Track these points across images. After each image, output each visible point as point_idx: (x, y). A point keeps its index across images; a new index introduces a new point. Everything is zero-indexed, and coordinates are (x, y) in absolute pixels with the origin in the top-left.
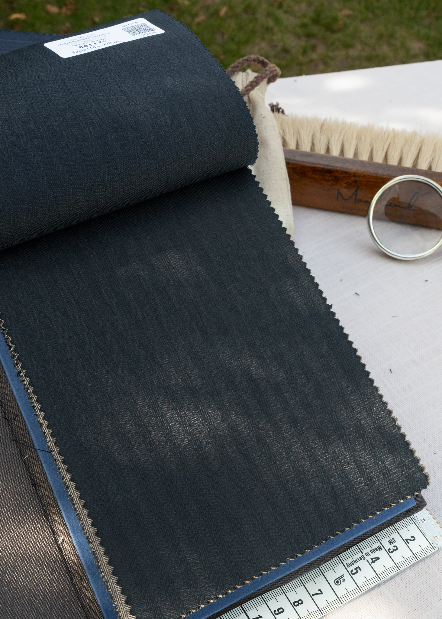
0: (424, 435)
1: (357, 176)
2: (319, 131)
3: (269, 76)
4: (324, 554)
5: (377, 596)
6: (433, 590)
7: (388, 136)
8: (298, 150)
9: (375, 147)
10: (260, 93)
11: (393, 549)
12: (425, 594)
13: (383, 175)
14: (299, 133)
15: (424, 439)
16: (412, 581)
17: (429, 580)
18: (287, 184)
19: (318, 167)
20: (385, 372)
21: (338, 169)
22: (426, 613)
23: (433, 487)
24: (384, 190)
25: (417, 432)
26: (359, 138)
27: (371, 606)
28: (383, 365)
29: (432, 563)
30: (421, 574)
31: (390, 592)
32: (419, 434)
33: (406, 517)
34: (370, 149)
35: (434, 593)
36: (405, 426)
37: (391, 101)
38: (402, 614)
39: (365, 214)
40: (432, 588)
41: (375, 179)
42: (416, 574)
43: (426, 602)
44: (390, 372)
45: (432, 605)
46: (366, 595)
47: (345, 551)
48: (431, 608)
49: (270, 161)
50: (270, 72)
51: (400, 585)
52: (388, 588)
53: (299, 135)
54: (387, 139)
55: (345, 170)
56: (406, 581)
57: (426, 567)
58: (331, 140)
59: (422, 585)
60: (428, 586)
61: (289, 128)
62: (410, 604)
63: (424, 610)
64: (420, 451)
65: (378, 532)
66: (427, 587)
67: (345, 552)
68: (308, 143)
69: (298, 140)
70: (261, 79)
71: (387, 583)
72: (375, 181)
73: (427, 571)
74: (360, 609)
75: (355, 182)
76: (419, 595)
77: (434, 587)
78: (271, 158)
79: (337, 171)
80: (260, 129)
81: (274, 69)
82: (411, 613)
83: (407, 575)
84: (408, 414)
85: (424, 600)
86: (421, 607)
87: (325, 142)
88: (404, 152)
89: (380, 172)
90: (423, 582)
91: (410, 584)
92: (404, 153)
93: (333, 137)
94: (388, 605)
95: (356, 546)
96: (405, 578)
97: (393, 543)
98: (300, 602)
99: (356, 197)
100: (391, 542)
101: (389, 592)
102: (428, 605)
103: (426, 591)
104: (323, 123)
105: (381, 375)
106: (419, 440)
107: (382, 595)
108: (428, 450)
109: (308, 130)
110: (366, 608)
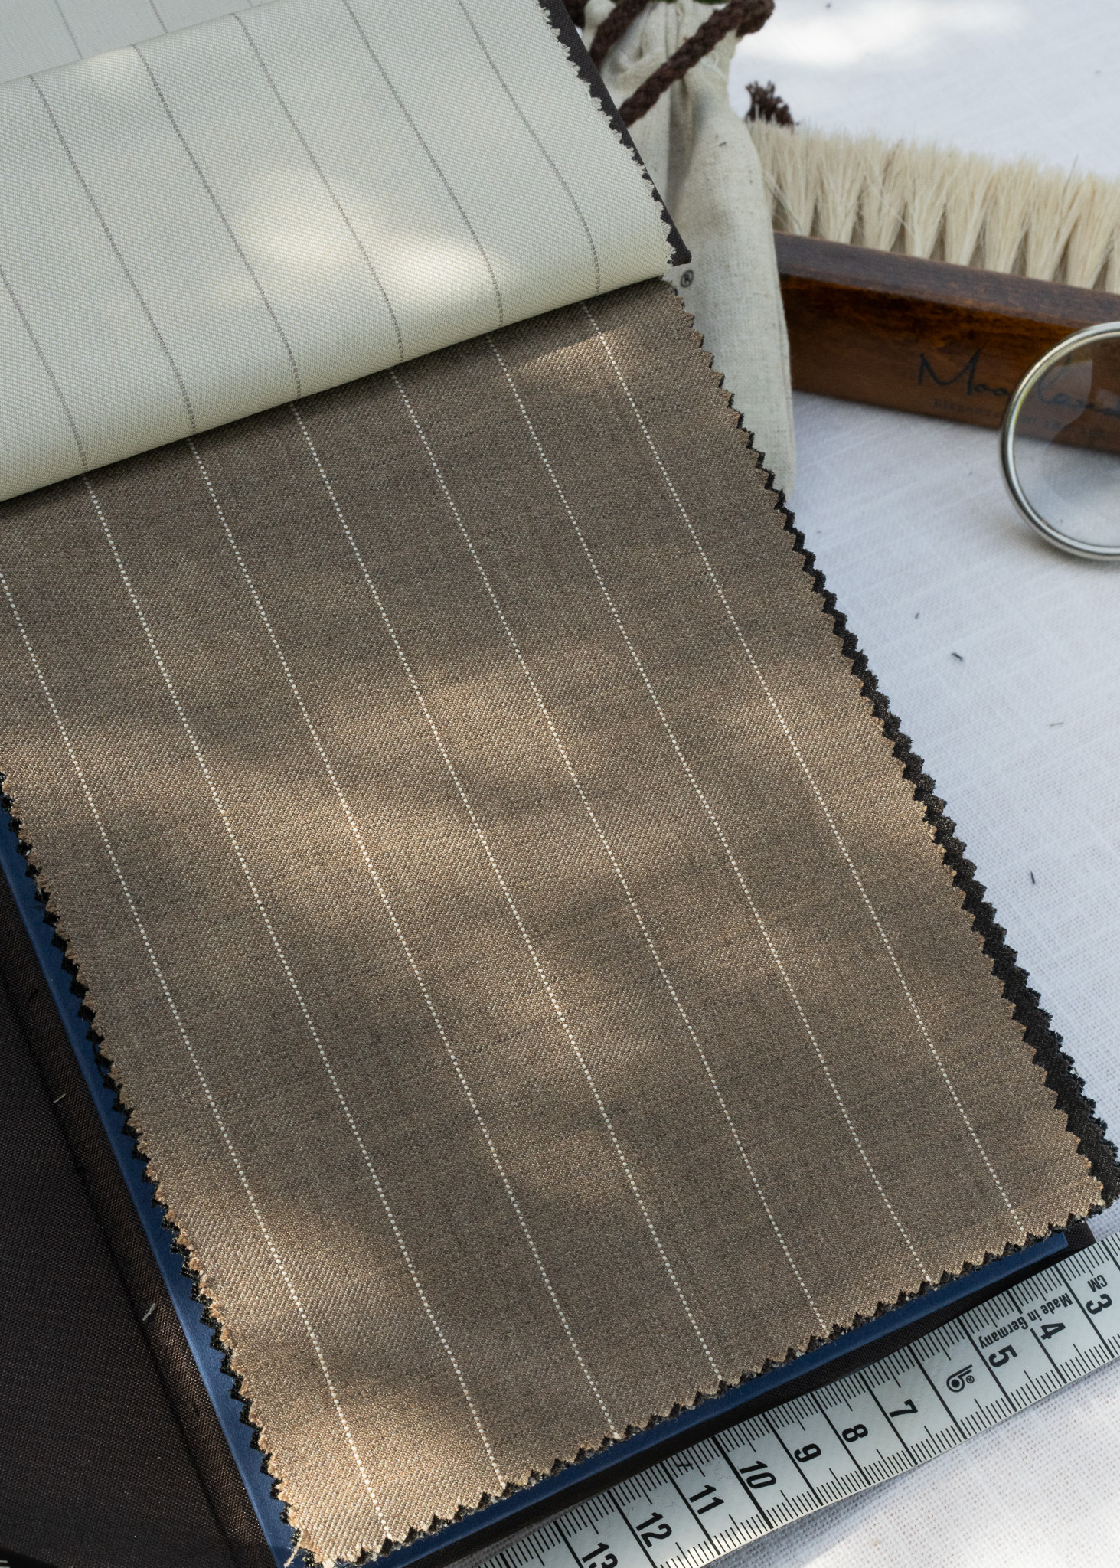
0: (1108, 1059)
1: (977, 321)
2: (880, 180)
3: (740, 21)
4: (817, 1365)
6: (1095, 1469)
7: (1077, 192)
8: (818, 239)
9: (1033, 229)
12: (1071, 1477)
14: (822, 184)
15: (1105, 1070)
17: (1087, 1442)
19: (869, 292)
20: (1016, 882)
21: (924, 297)
24: (1051, 362)
26: (991, 201)
28: (1013, 861)
31: (982, 1470)
32: (1094, 1056)
34: (1020, 235)
37: (1098, 72)
38: (1009, 1527)
39: (995, 423)
41: (1027, 330)
42: (1053, 1426)
44: (1031, 880)
45: (1087, 1506)
49: (736, 275)
50: (746, 11)
51: (1008, 1453)
52: (979, 1458)
53: (823, 192)
54: (1070, 207)
55: (944, 301)
56: (1025, 1443)
58: (910, 209)
59: (1068, 1454)
60: (1083, 1458)
61: (794, 168)
68: (846, 217)
69: (819, 208)
71: (977, 1447)
72: (1028, 334)
73: (1082, 1420)
74: (901, 1508)
75: (972, 335)
77: (1096, 1462)
78: (738, 265)
79: (921, 304)
80: (711, 178)
82: (1032, 1525)
83: (1031, 1427)
85: (1067, 1494)
87: (892, 214)
90: (1070, 1447)
93: (918, 199)
99: (971, 377)
104: (894, 154)
105: (1005, 890)
106: (1091, 1072)
107: (960, 1476)
108: (1115, 1100)
109: (850, 171)
110: (919, 1508)
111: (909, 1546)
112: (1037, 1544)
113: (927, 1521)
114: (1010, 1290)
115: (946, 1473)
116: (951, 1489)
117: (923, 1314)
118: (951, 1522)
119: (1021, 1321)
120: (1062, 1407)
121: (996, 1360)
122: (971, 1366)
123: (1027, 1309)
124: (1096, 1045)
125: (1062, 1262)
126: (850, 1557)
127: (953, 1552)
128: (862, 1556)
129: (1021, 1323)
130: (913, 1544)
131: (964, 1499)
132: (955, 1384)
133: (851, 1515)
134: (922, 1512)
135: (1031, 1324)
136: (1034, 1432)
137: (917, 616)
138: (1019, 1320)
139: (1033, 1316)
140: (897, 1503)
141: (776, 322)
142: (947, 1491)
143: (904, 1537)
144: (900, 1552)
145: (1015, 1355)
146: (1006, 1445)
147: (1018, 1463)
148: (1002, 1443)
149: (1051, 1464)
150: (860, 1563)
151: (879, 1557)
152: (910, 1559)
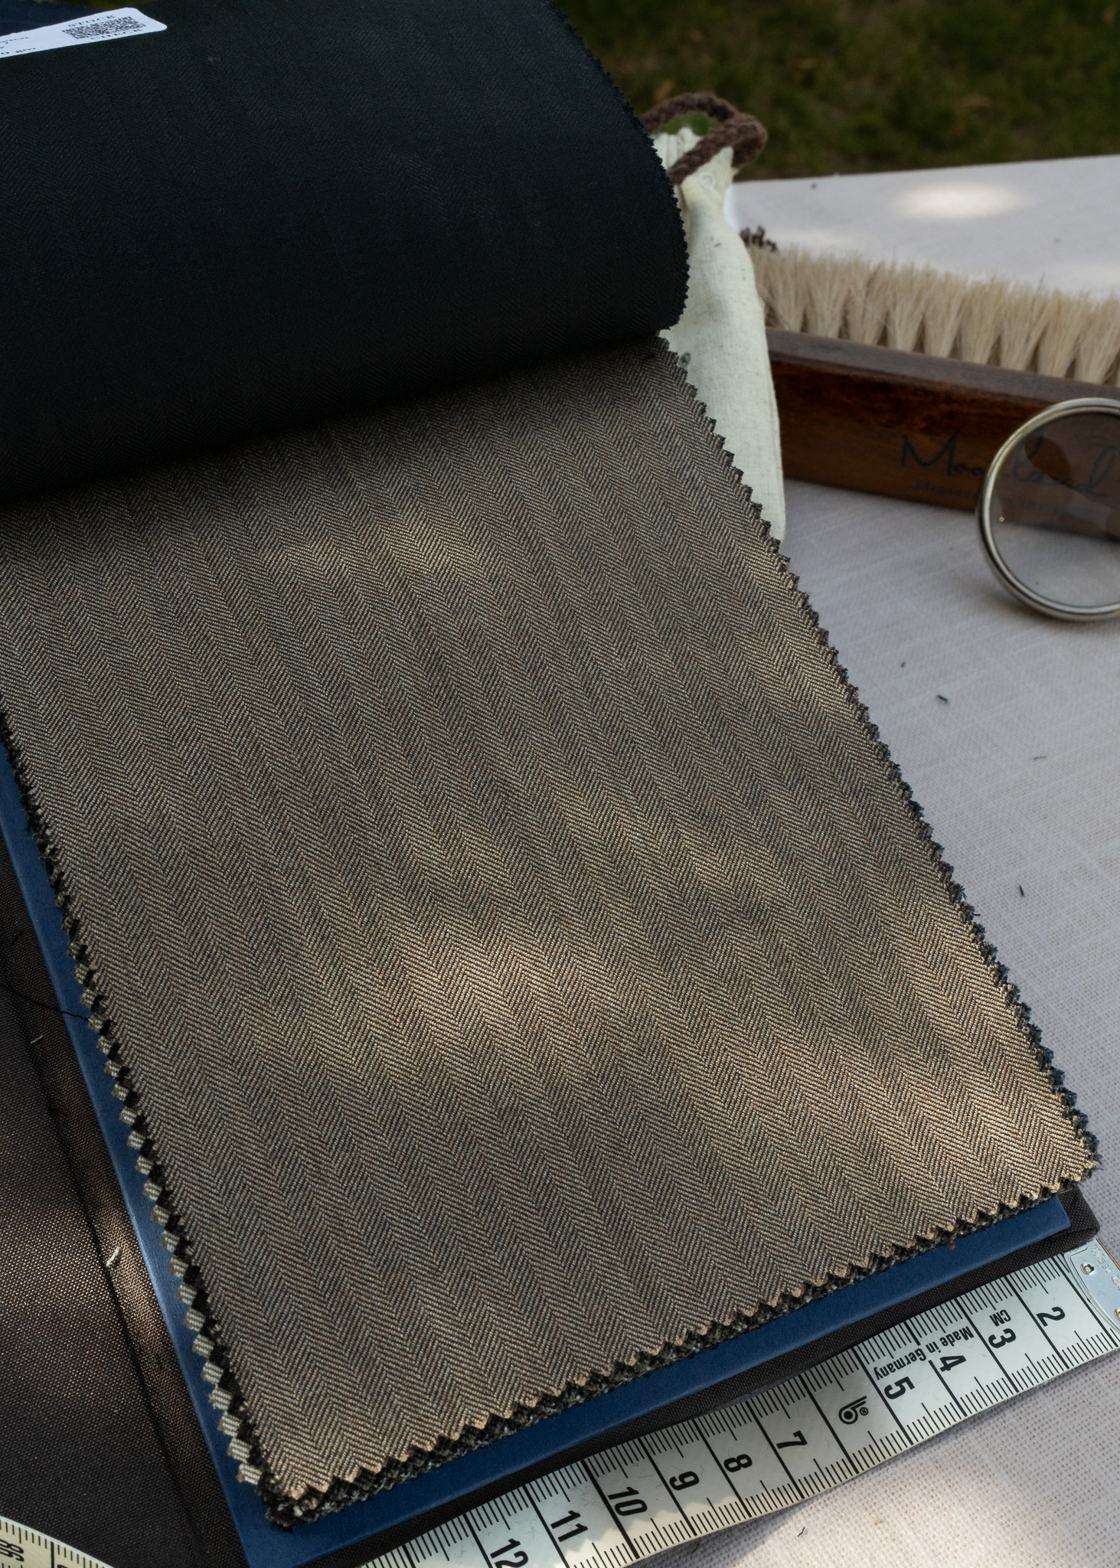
0: (1103, 1055)
1: (955, 402)
2: (864, 292)
3: (738, 145)
4: (814, 1338)
5: (952, 1458)
6: (1107, 1449)
7: (1044, 307)
8: (807, 334)
9: (1006, 333)
10: (711, 188)
11: (1002, 1337)
12: (1082, 1458)
13: (1024, 399)
14: (810, 295)
15: (1101, 1065)
16: (1050, 1424)
17: (1097, 1422)
18: (772, 416)
19: (854, 376)
20: (1005, 894)
21: (906, 381)
22: (1082, 1507)
24: (1024, 434)
25: (1083, 1046)
26: (966, 313)
27: (934, 1482)
28: (1001, 876)
29: (1107, 1380)
30: (1075, 1406)
33: (1042, 1259)
34: (992, 340)
35: (1108, 1456)
36: (1052, 1029)
39: (971, 504)
40: (1105, 1445)
41: (1001, 409)
42: (1061, 1406)
43: (1085, 1479)
44: (1020, 894)
45: (1100, 1488)
46: (923, 1453)
47: (872, 1336)
48: (1096, 1496)
49: (729, 354)
50: (740, 131)
51: (1015, 1432)
52: (984, 1437)
53: (812, 302)
54: (1039, 316)
55: (924, 385)
56: (1032, 1422)
57: (1089, 1390)
58: (892, 316)
59: (1077, 1434)
60: (1093, 1439)
61: (785, 283)
62: (1040, 1483)
63: (1079, 1500)
64: (1090, 1094)
65: (964, 1293)
66: (1090, 1441)
67: (871, 1340)
68: (833, 319)
69: (808, 311)
70: (713, 146)
71: (982, 1426)
72: (1003, 415)
73: (1091, 1400)
74: (903, 1487)
75: (951, 415)
76: (1067, 1461)
77: (1108, 1442)
78: (731, 346)
79: (904, 387)
80: (707, 273)
81: (749, 124)
82: (1042, 1506)
84: (1062, 1001)
85: (1079, 1475)
86: (1072, 1491)
87: (874, 316)
88: (1082, 347)
89: (1017, 390)
90: (1079, 1427)
91: (1042, 1431)
92: (1082, 351)
93: (898, 309)
94: (981, 1481)
95: (902, 1324)
96: (1032, 1415)
97: (1002, 1322)
98: (744, 1461)
99: (951, 458)
100: (997, 1319)
101: (986, 1449)
102: (1089, 1487)
103: (1088, 1451)
104: (876, 273)
105: (994, 901)
106: (1087, 1067)
107: (965, 1455)
108: (1111, 1094)
109: (836, 287)
110: (921, 1487)
111: (912, 1526)
112: (1048, 1525)
113: (931, 1501)
117: (922, 1289)
120: (1070, 1387)
124: (1090, 1042)
126: (849, 1536)
128: (861, 1535)
130: (916, 1523)
131: (969, 1478)
134: (925, 1491)
136: (1041, 1411)
137: (903, 665)
140: (898, 1481)
141: (767, 399)
142: (951, 1470)
143: (907, 1517)
147: (1025, 1442)
149: (1060, 1445)
150: (860, 1542)
151: (880, 1536)
152: (913, 1539)
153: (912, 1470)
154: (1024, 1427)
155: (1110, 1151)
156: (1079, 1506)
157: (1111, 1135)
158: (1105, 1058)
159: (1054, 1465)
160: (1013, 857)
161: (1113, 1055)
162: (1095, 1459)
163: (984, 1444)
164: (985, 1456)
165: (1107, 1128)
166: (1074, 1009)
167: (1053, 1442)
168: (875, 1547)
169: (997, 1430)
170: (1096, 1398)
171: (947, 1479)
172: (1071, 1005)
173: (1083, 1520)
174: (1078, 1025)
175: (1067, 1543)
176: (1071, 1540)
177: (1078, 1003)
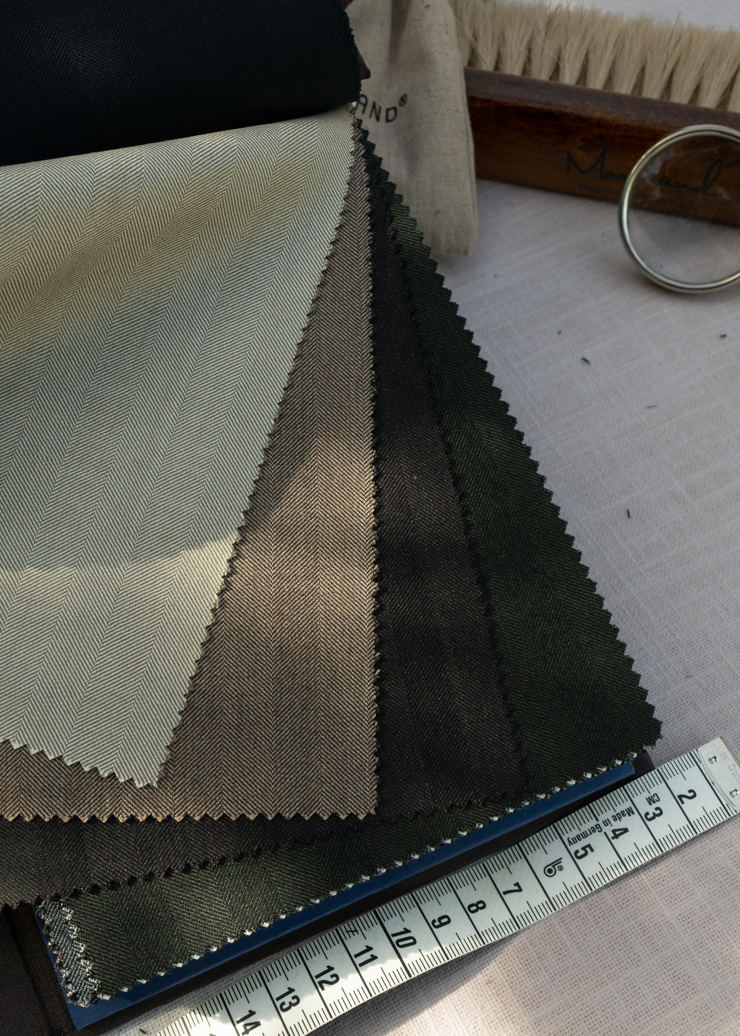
1: (604, 127)
4: (452, 856)
5: (542, 938)
6: (647, 932)
8: (498, 72)
9: (649, 63)
12: (629, 937)
13: (654, 124)
14: (504, 35)
15: (671, 648)
16: (610, 913)
17: (642, 912)
20: (617, 516)
23: (675, 740)
24: (653, 154)
25: (660, 633)
26: (620, 45)
28: (615, 501)
29: (651, 882)
30: (629, 900)
31: (566, 931)
32: (664, 638)
34: (638, 69)
35: (647, 936)
36: (640, 620)
38: (583, 972)
40: (645, 929)
41: (639, 132)
42: (619, 900)
43: (630, 953)
44: (627, 515)
51: (586, 919)
52: (565, 923)
53: (504, 41)
54: (675, 47)
55: (581, 113)
56: (598, 912)
58: (563, 51)
59: (628, 921)
60: (638, 924)
61: (485, 26)
62: (600, 955)
63: (625, 968)
64: (662, 670)
66: (636, 925)
68: (519, 56)
69: (501, 51)
71: (563, 915)
72: (638, 136)
73: (639, 896)
74: (508, 958)
77: (648, 927)
82: (599, 971)
84: (649, 599)
85: (626, 949)
86: (620, 961)
90: (629, 916)
91: (604, 919)
92: (704, 77)
94: (560, 954)
99: (602, 167)
102: (631, 958)
103: (634, 933)
106: (662, 649)
107: (551, 935)
108: (677, 669)
109: (523, 27)
110: (519, 958)
111: (511, 985)
113: (525, 968)
114: (591, 805)
115: (541, 933)
116: (544, 944)
117: (529, 821)
118: (542, 968)
119: (598, 826)
121: (579, 854)
122: (561, 858)
123: (602, 818)
124: (666, 631)
125: (628, 785)
126: (468, 992)
127: (542, 990)
128: (477, 991)
129: (597, 828)
130: (514, 984)
131: (552, 952)
132: (550, 871)
133: (471, 962)
134: (522, 961)
135: (605, 829)
136: (605, 904)
137: (559, 333)
138: (596, 826)
139: (607, 823)
141: (464, 129)
143: (508, 978)
144: (504, 989)
145: (592, 850)
146: (584, 914)
147: (592, 926)
148: (581, 913)
149: (615, 928)
150: (476, 997)
151: (489, 993)
152: (511, 994)
153: (515, 946)
154: (592, 915)
155: (671, 713)
156: (623, 972)
157: (673, 701)
158: (675, 643)
159: (610, 942)
160: (625, 486)
161: (681, 640)
162: (637, 939)
163: (564, 928)
164: (564, 936)
165: (671, 696)
166: (657, 605)
167: (611, 927)
168: (485, 1000)
169: (574, 918)
170: (643, 895)
171: (537, 953)
172: (656, 602)
173: (625, 981)
174: (659, 617)
175: (613, 998)
176: (616, 995)
177: (661, 600)
